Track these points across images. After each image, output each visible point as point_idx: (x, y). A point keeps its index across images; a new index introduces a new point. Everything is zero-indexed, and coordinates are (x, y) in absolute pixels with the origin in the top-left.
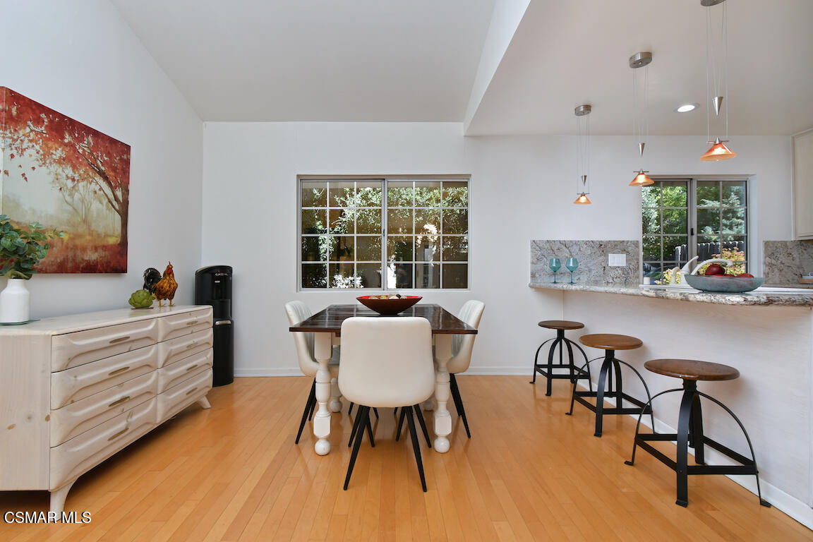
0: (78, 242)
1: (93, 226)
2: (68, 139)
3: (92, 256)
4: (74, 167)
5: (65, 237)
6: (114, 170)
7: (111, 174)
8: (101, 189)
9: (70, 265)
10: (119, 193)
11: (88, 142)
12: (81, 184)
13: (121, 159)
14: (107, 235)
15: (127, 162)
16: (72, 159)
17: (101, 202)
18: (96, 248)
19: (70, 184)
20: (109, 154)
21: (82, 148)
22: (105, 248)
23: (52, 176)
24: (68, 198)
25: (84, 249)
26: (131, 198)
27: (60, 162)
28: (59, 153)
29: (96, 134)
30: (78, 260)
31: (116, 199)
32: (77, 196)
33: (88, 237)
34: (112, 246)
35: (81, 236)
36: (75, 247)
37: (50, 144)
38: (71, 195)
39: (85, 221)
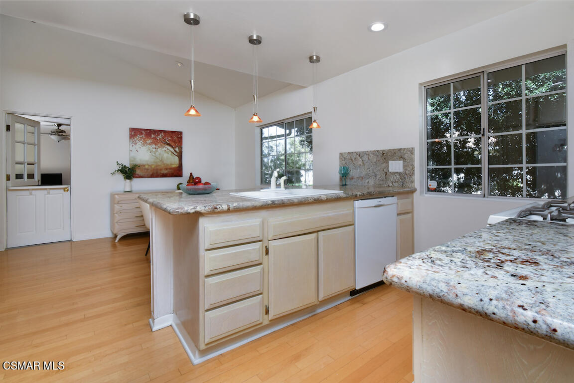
0: (159, 168)
1: (165, 162)
2: (153, 136)
3: (166, 172)
4: (156, 144)
5: (153, 166)
6: (174, 142)
7: (173, 144)
8: (168, 149)
9: (155, 175)
10: (177, 149)
11: (162, 135)
12: (159, 149)
13: (178, 137)
14: (171, 164)
15: (181, 138)
16: (155, 142)
17: (168, 154)
18: (167, 169)
19: (154, 150)
20: (171, 137)
21: (160, 137)
22: (171, 169)
23: (147, 149)
24: (154, 155)
25: (161, 170)
26: (183, 150)
27: (150, 144)
28: (149, 141)
29: (165, 132)
30: (159, 173)
31: (175, 151)
32: (157, 153)
33: (163, 166)
34: (174, 168)
35: (159, 166)
36: (157, 169)
37: (146, 139)
38: (155, 153)
39: (161, 161)
